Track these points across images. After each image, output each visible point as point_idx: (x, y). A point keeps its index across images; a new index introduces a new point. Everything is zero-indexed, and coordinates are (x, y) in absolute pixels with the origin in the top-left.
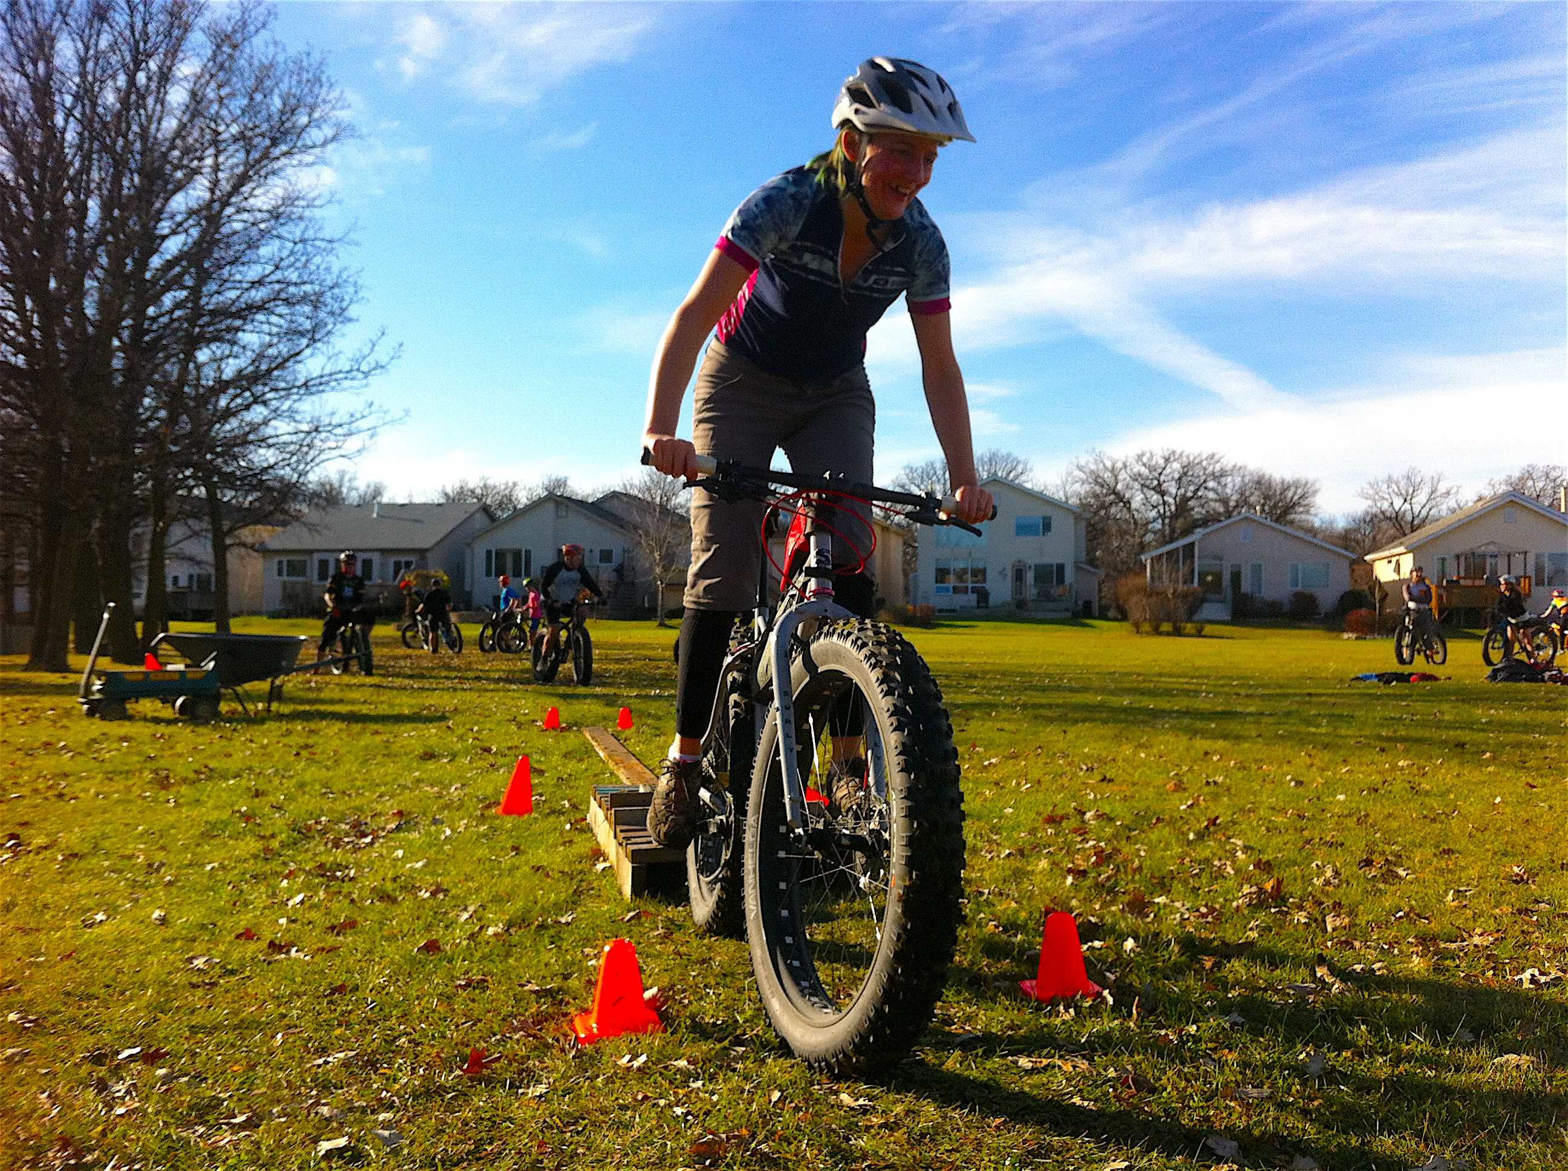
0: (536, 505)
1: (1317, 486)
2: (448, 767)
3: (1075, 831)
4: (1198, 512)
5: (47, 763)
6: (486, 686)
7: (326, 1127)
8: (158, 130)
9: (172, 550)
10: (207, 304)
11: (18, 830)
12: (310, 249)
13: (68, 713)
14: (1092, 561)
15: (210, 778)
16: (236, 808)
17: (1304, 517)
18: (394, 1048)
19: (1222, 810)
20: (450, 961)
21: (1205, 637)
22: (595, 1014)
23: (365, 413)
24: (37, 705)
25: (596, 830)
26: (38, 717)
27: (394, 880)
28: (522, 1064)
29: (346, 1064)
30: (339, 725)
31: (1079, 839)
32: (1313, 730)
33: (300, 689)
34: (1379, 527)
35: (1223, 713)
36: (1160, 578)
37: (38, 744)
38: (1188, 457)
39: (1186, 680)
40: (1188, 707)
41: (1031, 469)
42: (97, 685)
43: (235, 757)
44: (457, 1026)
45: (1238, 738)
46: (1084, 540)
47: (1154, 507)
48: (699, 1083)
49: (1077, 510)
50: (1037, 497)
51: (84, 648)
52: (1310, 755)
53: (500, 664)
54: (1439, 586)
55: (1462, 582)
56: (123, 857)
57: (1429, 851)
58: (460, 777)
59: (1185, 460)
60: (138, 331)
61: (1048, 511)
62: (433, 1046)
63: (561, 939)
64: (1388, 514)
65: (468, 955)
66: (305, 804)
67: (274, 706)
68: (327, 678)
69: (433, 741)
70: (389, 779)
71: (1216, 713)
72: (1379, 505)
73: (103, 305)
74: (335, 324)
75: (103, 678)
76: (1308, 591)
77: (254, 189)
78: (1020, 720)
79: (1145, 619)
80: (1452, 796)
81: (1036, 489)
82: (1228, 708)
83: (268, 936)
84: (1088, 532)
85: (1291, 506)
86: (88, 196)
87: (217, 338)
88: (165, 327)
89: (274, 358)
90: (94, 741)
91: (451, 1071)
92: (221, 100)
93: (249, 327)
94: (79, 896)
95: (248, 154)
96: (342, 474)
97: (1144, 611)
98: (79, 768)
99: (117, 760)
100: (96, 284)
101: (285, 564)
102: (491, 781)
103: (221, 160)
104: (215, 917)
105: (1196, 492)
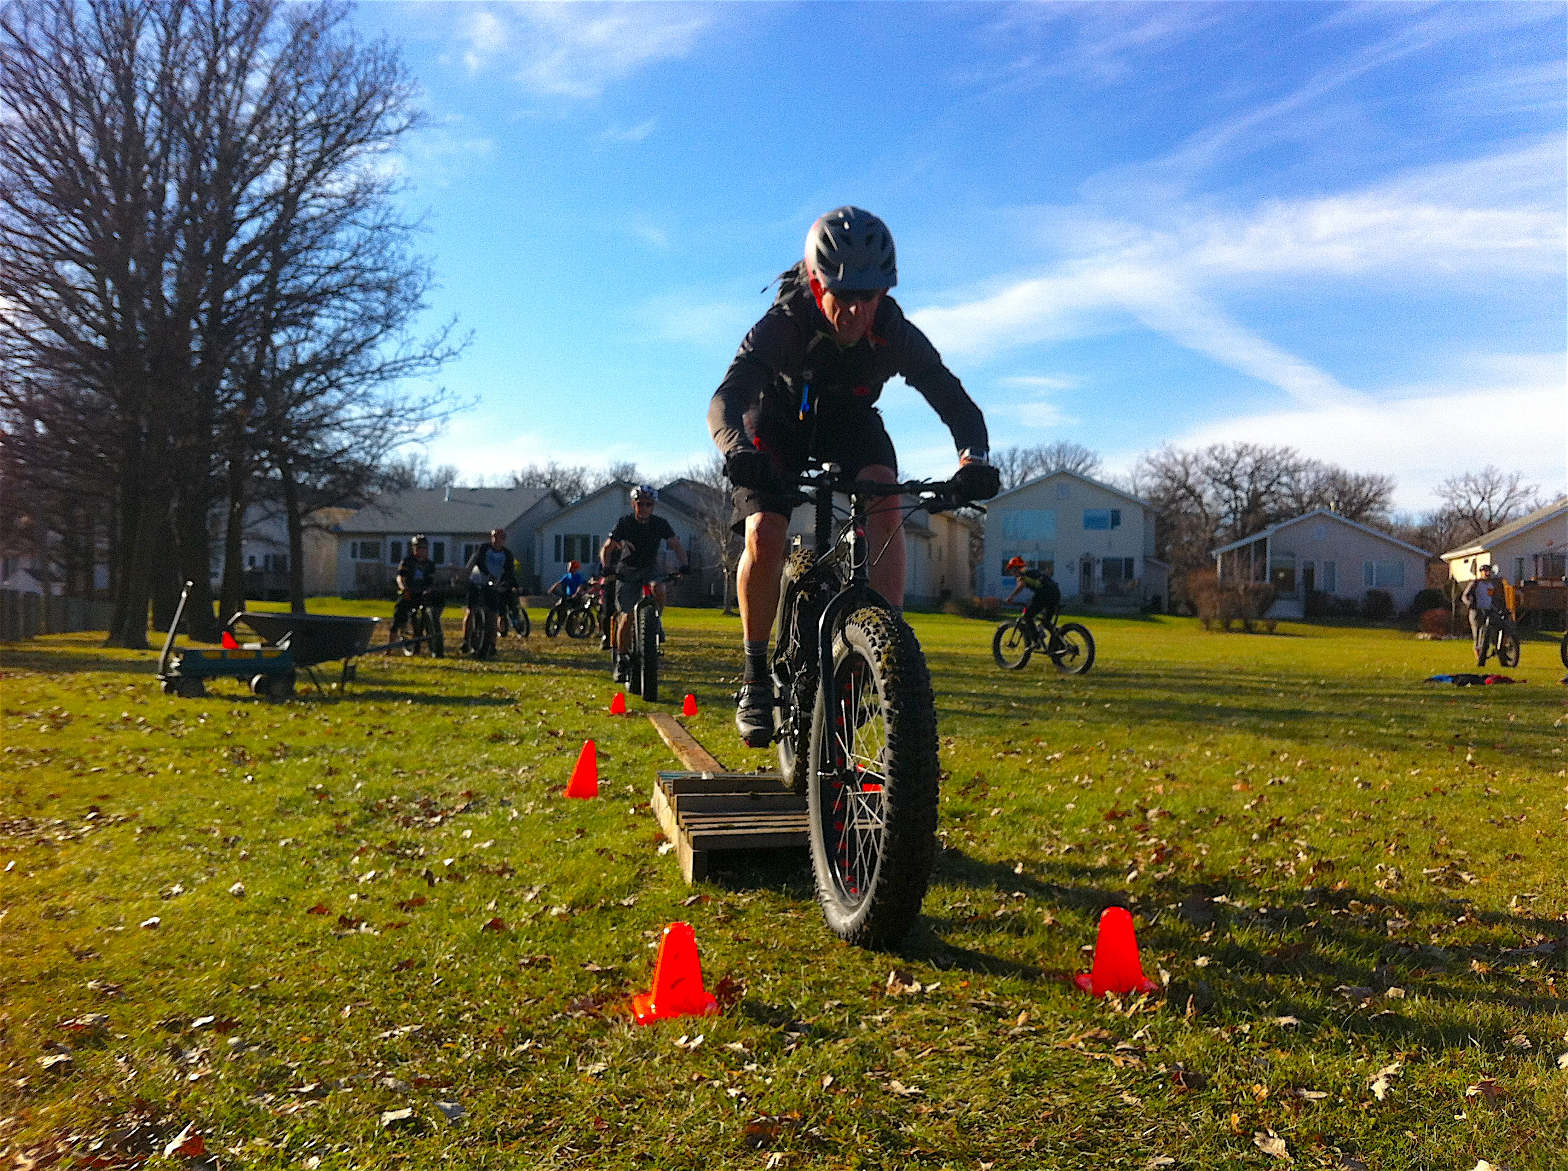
0: (604, 491)
1: (1393, 483)
2: (516, 749)
3: (1137, 828)
4: (1270, 507)
5: (126, 738)
6: (554, 670)
7: (390, 1099)
8: (236, 115)
9: (248, 530)
10: (284, 288)
11: (98, 803)
12: (385, 235)
13: (146, 689)
14: (1161, 556)
15: (285, 756)
16: (310, 786)
17: (1380, 514)
18: (458, 1023)
19: (1285, 810)
20: (514, 940)
21: (1276, 634)
22: (652, 997)
23: (437, 399)
24: (116, 681)
25: (660, 815)
26: (117, 693)
27: (463, 859)
28: (582, 1042)
29: (411, 1037)
30: (411, 706)
31: (1140, 836)
32: (1383, 731)
33: (372, 670)
34: (1456, 526)
35: (1292, 712)
36: (1231, 574)
37: (116, 720)
38: (1261, 451)
39: (1256, 678)
40: (1256, 706)
41: (1101, 461)
42: (175, 663)
43: (309, 735)
44: (519, 1004)
45: (1306, 738)
46: (1153, 535)
47: (1226, 502)
48: (754, 1066)
49: (1147, 504)
50: (1104, 491)
51: (162, 626)
52: (1379, 757)
53: (567, 648)
54: (1516, 587)
55: (1540, 583)
56: (200, 831)
57: (1492, 857)
58: (528, 760)
59: (1258, 455)
60: (215, 314)
61: (1117, 505)
62: (496, 1022)
63: (623, 921)
64: (1465, 512)
65: (532, 934)
66: (379, 781)
67: (348, 687)
68: (399, 660)
69: (502, 724)
70: (458, 759)
71: (1284, 712)
72: (1456, 503)
73: (179, 285)
74: (408, 310)
75: (181, 656)
76: (1383, 589)
77: (328, 175)
78: (1084, 715)
79: (1215, 616)
80: (1521, 801)
81: (1104, 482)
82: (1298, 708)
83: (339, 911)
84: (1157, 527)
85: (1366, 503)
86: (166, 179)
87: (294, 322)
88: (242, 311)
89: (349, 343)
90: (173, 717)
91: (513, 1047)
92: (299, 87)
93: (324, 312)
94: (157, 868)
95: (324, 141)
96: (414, 457)
97: (1215, 607)
98: (157, 743)
99: (195, 737)
100: (174, 266)
101: (359, 547)
102: (557, 764)
103: (298, 146)
104: (288, 892)
105: (1268, 486)
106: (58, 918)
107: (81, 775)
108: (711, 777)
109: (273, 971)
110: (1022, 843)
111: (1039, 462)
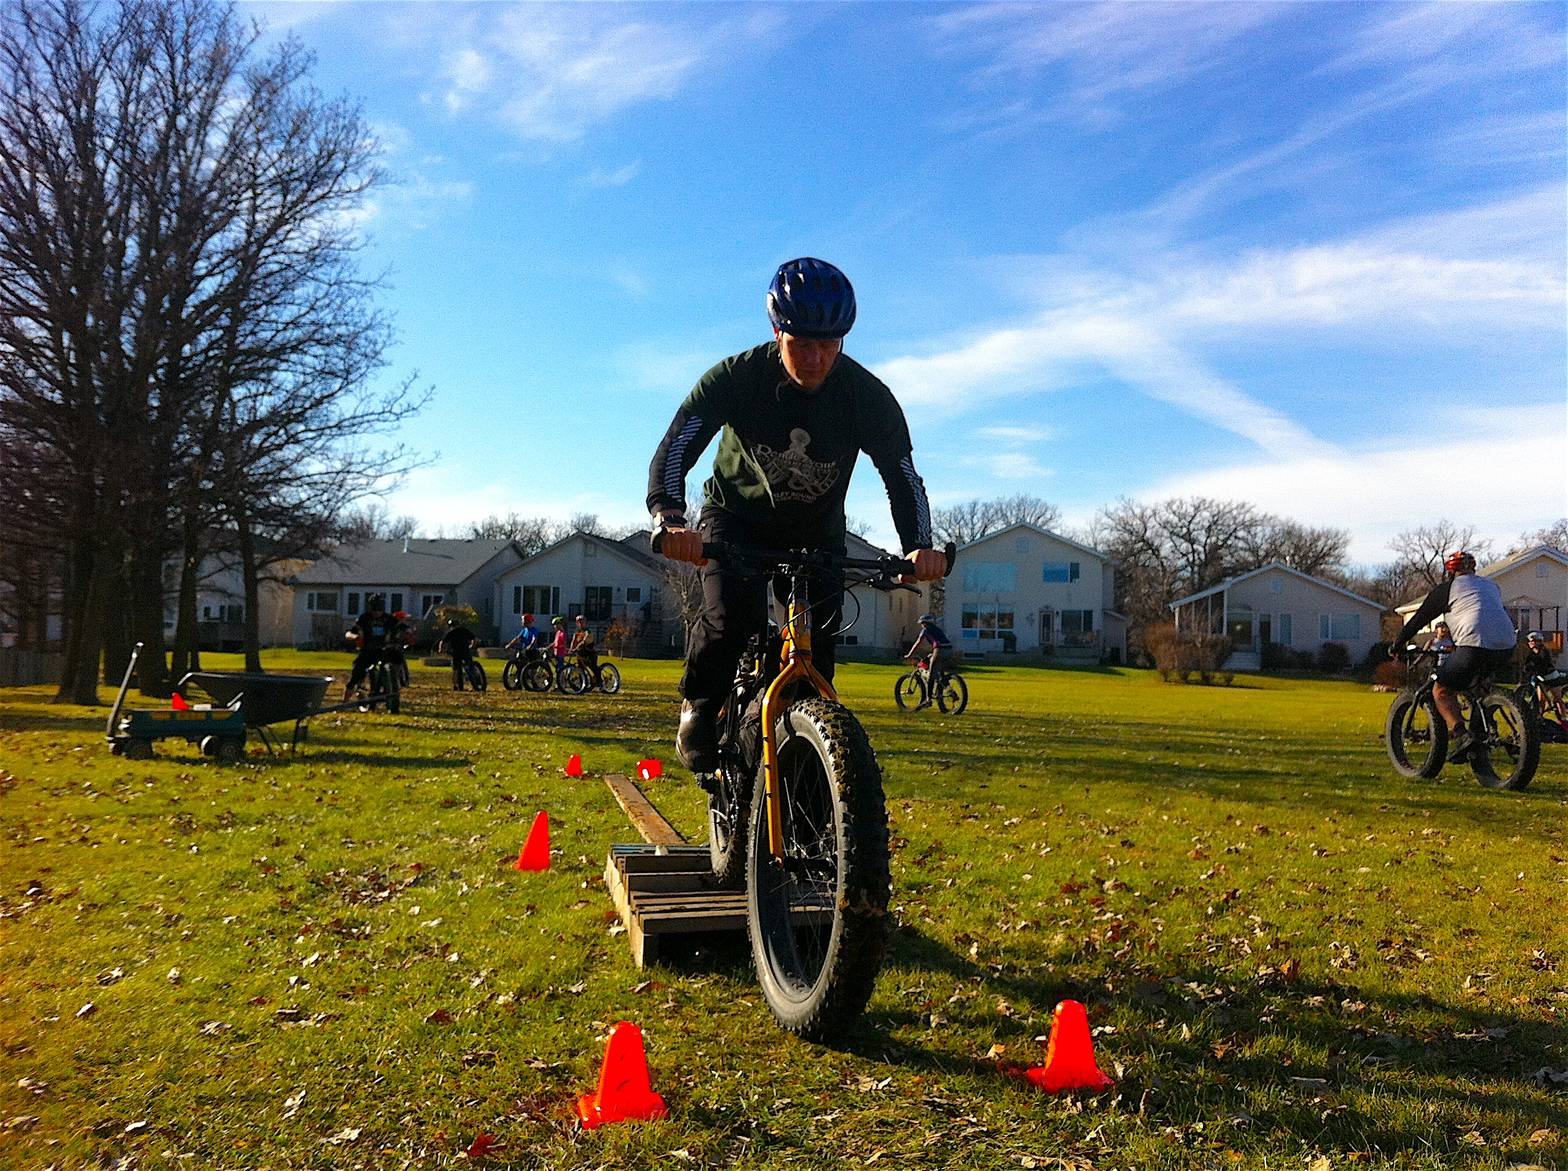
0: (565, 543)
1: (1348, 537)
2: (469, 816)
3: (1093, 902)
4: (1228, 560)
5: (72, 804)
6: (511, 727)
8: (197, 170)
9: (203, 582)
10: (242, 342)
11: (40, 877)
12: (345, 291)
13: (94, 750)
14: (1119, 609)
15: (233, 824)
16: (256, 858)
17: (1334, 567)
18: (398, 1126)
19: (1241, 881)
20: (458, 1033)
21: (1233, 686)
22: (598, 1097)
23: (395, 455)
24: (64, 741)
25: (612, 891)
26: (65, 754)
27: (409, 940)
28: (524, 1148)
30: (363, 768)
31: (1096, 910)
32: (1339, 792)
33: (326, 729)
34: (1411, 580)
35: (1248, 772)
36: (1189, 627)
37: (63, 784)
38: (1218, 506)
39: (1213, 734)
40: (1212, 765)
41: (1060, 516)
42: (124, 723)
43: (258, 801)
44: (461, 1105)
45: (1263, 800)
46: (1111, 589)
47: (1184, 555)
49: (1106, 557)
50: (1064, 544)
51: (114, 680)
52: (1335, 821)
53: (527, 704)
56: (141, 908)
57: (1448, 931)
58: (480, 827)
59: (1215, 510)
60: (173, 369)
61: (1076, 558)
62: (437, 1126)
63: (571, 1010)
64: (1419, 566)
65: (477, 1028)
66: (327, 853)
67: (299, 747)
68: (353, 716)
69: (455, 787)
70: (408, 828)
71: (1242, 772)
72: (1410, 557)
73: (138, 342)
74: (368, 367)
75: (130, 717)
76: (1338, 642)
77: (289, 232)
78: (1043, 776)
79: (1174, 667)
80: (1476, 869)
81: (1064, 535)
82: (1255, 767)
84: (1116, 579)
85: (1321, 557)
86: (127, 234)
87: (251, 376)
88: (200, 366)
89: (308, 398)
90: (120, 781)
91: (454, 1155)
92: (259, 144)
93: (284, 366)
94: (97, 950)
95: (285, 197)
96: (373, 508)
97: (1173, 659)
98: (101, 811)
99: (142, 804)
100: (132, 321)
101: (316, 598)
102: (510, 832)
103: (258, 202)
104: (231, 977)
105: (1225, 541)
107: (23, 845)
108: (666, 853)
109: (212, 1066)
110: (979, 921)
111: (1000, 515)
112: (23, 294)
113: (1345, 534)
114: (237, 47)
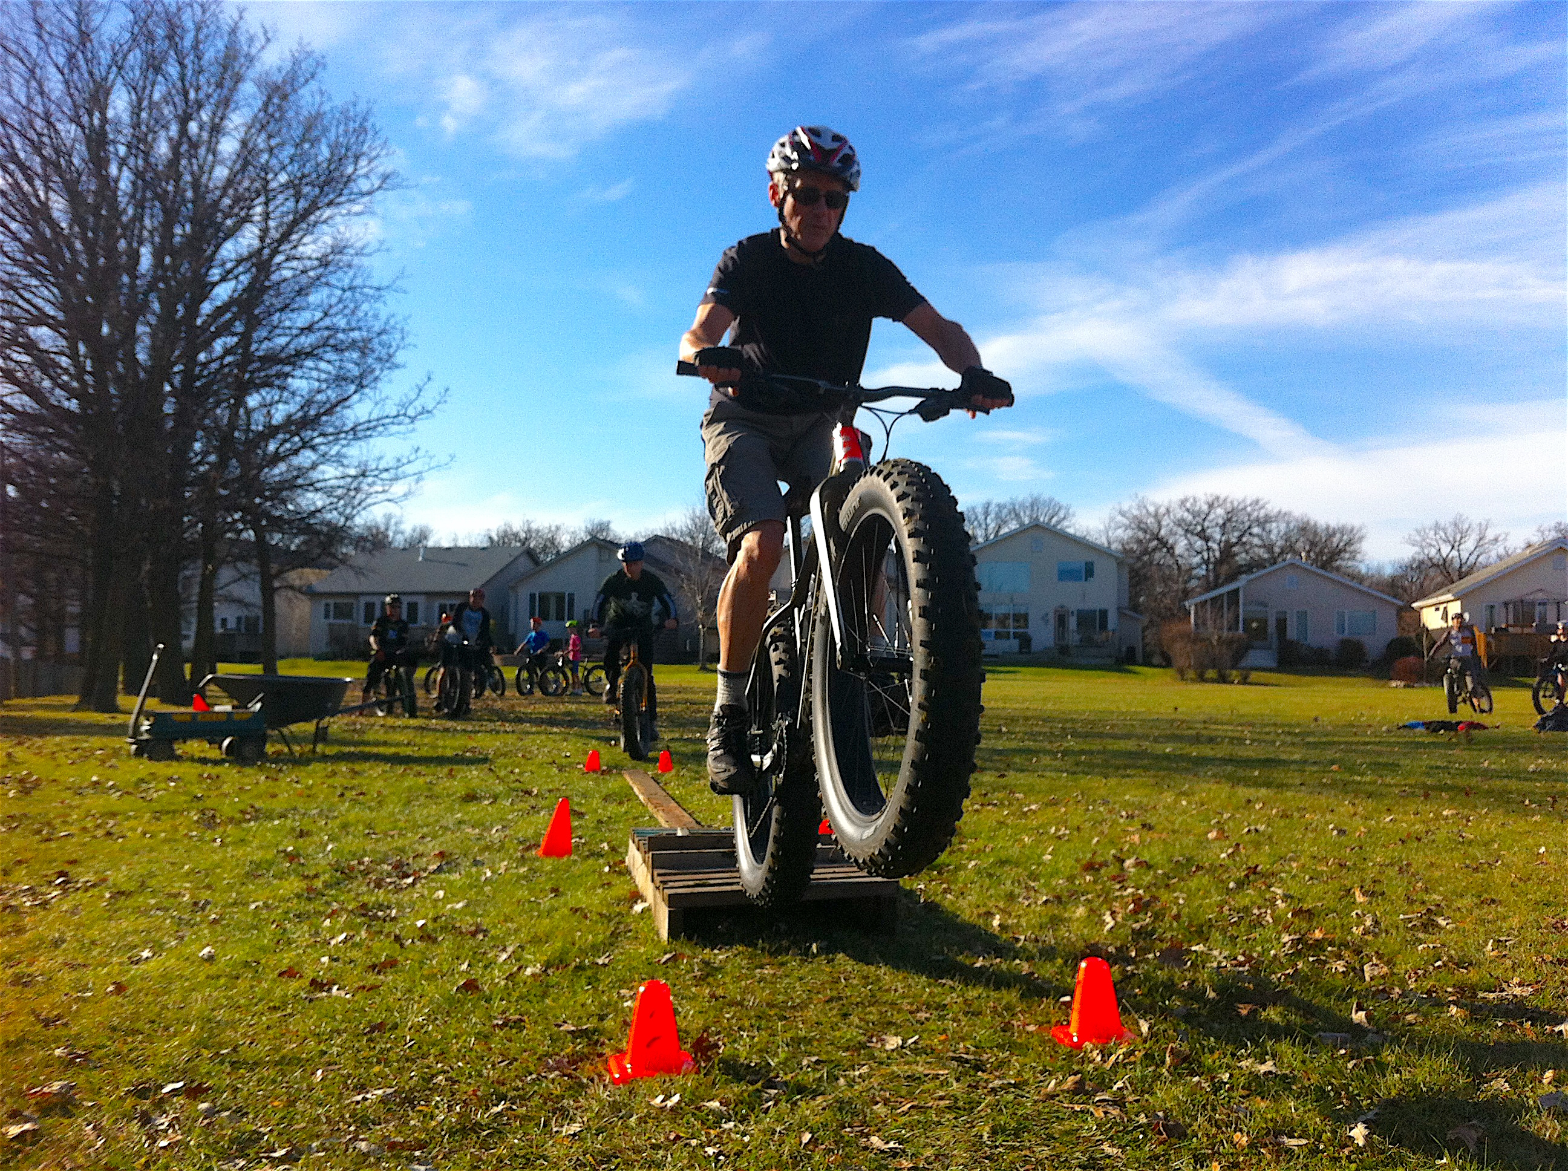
0: (583, 547)
1: (1364, 532)
2: (490, 808)
3: (1114, 878)
4: (1242, 558)
5: (95, 803)
6: (529, 729)
7: (362, 1163)
8: (209, 179)
9: (220, 592)
10: (257, 350)
11: (67, 868)
12: (358, 296)
13: (116, 753)
14: (1135, 608)
15: (256, 819)
16: (281, 849)
17: (1350, 563)
18: (431, 1085)
19: (1263, 861)
20: (488, 1001)
21: (1250, 684)
22: (628, 1057)
23: (411, 458)
24: (85, 745)
25: (635, 873)
26: (87, 757)
27: (435, 920)
28: (557, 1103)
29: (384, 1100)
30: (384, 766)
31: (1118, 886)
32: (1357, 778)
33: (345, 731)
34: (1426, 574)
35: (1267, 761)
36: (1204, 624)
37: (86, 784)
38: (1232, 503)
39: (1231, 727)
40: (1231, 755)
41: (1074, 514)
42: (145, 726)
43: (280, 797)
44: (493, 1065)
45: (1282, 786)
46: (1126, 588)
47: (1198, 553)
48: (731, 1124)
49: (1120, 556)
50: (1079, 543)
51: (132, 689)
52: (1353, 804)
53: (541, 707)
54: (1488, 634)
55: (1511, 629)
56: (170, 895)
57: (1470, 901)
58: (501, 819)
59: (1229, 507)
60: (189, 377)
61: (1091, 557)
62: (469, 1084)
63: (598, 980)
64: (1435, 561)
65: (506, 994)
66: (351, 843)
67: (320, 748)
68: (372, 720)
69: (475, 783)
70: (431, 820)
71: (1259, 760)
72: (1426, 552)
73: (153, 350)
74: (382, 370)
75: (152, 719)
76: (1355, 638)
77: (302, 237)
78: (1061, 766)
79: (1190, 666)
80: (1496, 846)
81: (1078, 534)
82: (1272, 756)
83: (309, 974)
84: (1131, 578)
85: (1337, 553)
86: (140, 243)
87: (267, 384)
88: (216, 373)
89: (323, 404)
90: (142, 780)
91: (487, 1109)
92: (270, 150)
93: (298, 373)
94: (126, 933)
95: (297, 202)
96: (388, 517)
97: (1189, 657)
98: (127, 807)
99: (165, 800)
100: (148, 329)
101: (332, 608)
102: (531, 823)
103: (271, 208)
104: (259, 955)
105: (1240, 537)
106: (25, 985)
107: (48, 840)
108: (686, 833)
109: (245, 1035)
110: (999, 895)
111: (1013, 516)
112: (40, 302)
113: (1360, 529)
114: (247, 55)
